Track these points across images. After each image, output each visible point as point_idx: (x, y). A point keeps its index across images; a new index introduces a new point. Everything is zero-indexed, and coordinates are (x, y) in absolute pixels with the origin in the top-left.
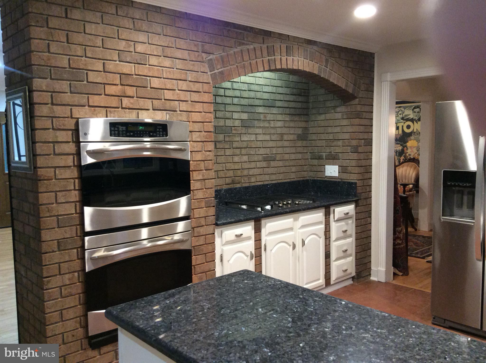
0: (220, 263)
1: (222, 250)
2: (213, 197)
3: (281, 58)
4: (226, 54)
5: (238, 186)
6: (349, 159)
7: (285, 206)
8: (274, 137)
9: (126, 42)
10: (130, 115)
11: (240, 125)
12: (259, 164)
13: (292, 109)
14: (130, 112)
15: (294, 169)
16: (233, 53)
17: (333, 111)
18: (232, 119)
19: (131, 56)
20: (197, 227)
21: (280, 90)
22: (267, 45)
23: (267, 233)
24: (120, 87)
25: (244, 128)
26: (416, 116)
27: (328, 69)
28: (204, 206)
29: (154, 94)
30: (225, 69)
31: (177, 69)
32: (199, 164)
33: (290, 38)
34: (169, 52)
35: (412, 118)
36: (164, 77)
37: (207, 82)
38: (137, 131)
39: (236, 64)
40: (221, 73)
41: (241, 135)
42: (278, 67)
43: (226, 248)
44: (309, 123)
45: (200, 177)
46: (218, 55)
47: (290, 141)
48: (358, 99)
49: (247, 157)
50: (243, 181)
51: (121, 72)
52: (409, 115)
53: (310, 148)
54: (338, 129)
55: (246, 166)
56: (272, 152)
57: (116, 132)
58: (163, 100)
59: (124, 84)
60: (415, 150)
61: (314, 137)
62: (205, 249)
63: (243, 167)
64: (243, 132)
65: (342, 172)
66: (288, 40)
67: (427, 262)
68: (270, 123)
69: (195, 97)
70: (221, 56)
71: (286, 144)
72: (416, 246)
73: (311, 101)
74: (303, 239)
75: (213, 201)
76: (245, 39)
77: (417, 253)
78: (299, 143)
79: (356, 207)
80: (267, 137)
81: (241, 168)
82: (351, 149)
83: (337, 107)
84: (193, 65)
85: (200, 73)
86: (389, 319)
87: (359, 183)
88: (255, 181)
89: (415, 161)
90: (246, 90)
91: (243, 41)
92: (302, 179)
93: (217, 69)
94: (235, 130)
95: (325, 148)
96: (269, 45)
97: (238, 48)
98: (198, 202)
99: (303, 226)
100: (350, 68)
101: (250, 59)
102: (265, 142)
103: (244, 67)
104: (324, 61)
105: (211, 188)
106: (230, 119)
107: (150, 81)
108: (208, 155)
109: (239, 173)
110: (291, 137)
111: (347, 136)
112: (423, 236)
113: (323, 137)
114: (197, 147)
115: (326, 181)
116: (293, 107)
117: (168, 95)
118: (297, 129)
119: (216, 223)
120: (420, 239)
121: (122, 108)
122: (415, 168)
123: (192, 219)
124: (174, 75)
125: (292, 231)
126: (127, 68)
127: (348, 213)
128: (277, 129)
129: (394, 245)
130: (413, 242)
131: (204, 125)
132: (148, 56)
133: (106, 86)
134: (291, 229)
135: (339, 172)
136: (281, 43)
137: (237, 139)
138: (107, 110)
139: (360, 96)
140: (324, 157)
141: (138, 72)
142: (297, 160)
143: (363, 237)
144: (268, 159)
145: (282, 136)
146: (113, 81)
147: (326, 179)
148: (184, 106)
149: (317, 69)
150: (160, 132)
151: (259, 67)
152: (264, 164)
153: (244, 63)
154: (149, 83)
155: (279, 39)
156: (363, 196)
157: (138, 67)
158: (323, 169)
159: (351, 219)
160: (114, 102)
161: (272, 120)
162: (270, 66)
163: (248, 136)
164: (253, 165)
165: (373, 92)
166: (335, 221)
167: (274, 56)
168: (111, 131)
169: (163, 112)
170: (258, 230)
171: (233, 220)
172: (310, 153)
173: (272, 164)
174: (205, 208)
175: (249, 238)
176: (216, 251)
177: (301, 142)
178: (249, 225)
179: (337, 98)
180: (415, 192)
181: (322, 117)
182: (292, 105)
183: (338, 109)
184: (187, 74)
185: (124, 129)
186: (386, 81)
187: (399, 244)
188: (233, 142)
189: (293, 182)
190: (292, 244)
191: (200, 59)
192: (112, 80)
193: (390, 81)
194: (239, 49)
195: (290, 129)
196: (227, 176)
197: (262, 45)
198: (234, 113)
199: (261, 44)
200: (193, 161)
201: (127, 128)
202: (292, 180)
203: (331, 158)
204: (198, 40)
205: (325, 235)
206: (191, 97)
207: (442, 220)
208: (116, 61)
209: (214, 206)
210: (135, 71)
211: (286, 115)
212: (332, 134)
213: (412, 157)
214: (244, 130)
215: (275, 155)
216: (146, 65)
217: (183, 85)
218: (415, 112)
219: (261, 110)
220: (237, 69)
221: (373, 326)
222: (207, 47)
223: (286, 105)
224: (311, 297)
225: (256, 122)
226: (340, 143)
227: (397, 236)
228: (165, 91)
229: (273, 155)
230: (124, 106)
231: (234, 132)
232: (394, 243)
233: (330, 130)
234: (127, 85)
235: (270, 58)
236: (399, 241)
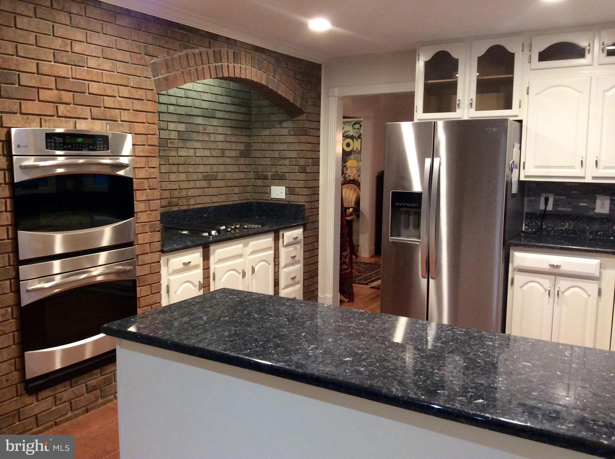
0: (167, 295)
1: (169, 280)
2: (158, 221)
3: (228, 65)
4: (170, 57)
5: (176, 209)
6: (297, 180)
7: (232, 232)
8: (215, 153)
9: (62, 40)
10: (67, 124)
11: (177, 138)
12: (199, 184)
13: (233, 122)
14: (66, 121)
15: (236, 190)
16: (178, 56)
17: (278, 126)
18: (168, 130)
19: (68, 57)
20: (141, 255)
21: (220, 99)
22: (213, 49)
23: (216, 260)
24: (55, 92)
25: (181, 142)
26: (356, 133)
27: (276, 80)
28: (148, 231)
29: (91, 100)
30: (169, 74)
31: (117, 72)
32: (143, 183)
33: (237, 43)
34: (109, 53)
35: (351, 135)
36: (104, 81)
37: (151, 88)
38: (76, 144)
39: (182, 70)
40: (166, 79)
41: (178, 149)
42: (226, 75)
43: (172, 278)
44: (252, 137)
45: (144, 198)
46: (161, 59)
47: (232, 158)
48: (305, 115)
49: (185, 175)
50: (180, 204)
51: (56, 75)
52: (349, 131)
53: (253, 167)
54: (284, 147)
55: (184, 185)
56: (213, 170)
57: (53, 145)
58: (103, 108)
59: (60, 88)
60: (355, 171)
61: (258, 154)
62: (150, 279)
63: (182, 187)
64: (180, 145)
65: (289, 194)
66: (235, 44)
67: (371, 287)
68: (210, 137)
69: (138, 105)
70: (166, 60)
71: (228, 161)
72: (359, 273)
73: (254, 113)
74: (252, 267)
75: (158, 226)
76: (191, 42)
77: (360, 280)
78: (242, 161)
79: (304, 231)
80: (207, 153)
81: (178, 188)
82: (299, 168)
83: (284, 121)
84: (136, 69)
85: (142, 78)
86: (366, 314)
87: (307, 206)
88: (195, 203)
89: (355, 183)
90: (183, 97)
91: (189, 45)
92: (245, 201)
93: (161, 75)
94: (171, 143)
95: (270, 167)
96: (216, 49)
97: (183, 51)
98: (142, 226)
99: (253, 253)
100: (298, 79)
101: (196, 65)
102: (205, 158)
103: (190, 73)
104: (272, 70)
105: (156, 210)
106: (166, 130)
107: (88, 85)
108: (153, 173)
109: (176, 194)
110: (233, 154)
111: (294, 155)
112: (364, 263)
113: (268, 154)
114: (140, 162)
115: (272, 203)
116: (235, 118)
117: (109, 102)
118: (239, 145)
119: (162, 249)
120: (362, 265)
121: (58, 116)
122: (355, 190)
123: (135, 245)
124: (114, 80)
125: (242, 258)
126: (63, 70)
127: (297, 238)
128: (218, 143)
129: (341, 270)
130: (355, 269)
131: (147, 138)
132: (86, 56)
133: (40, 90)
134: (241, 256)
135: (286, 194)
136: (228, 48)
137: (174, 154)
138: (41, 119)
139: (308, 111)
140: (270, 177)
141: (76, 75)
142: (240, 180)
143: (311, 263)
144: (209, 178)
145: (223, 152)
146: (48, 85)
147: (272, 201)
148: (125, 116)
149: (265, 79)
150: (100, 144)
151: (205, 74)
152: (204, 184)
153: (190, 68)
154: (87, 88)
155: (226, 43)
156: (311, 219)
157: (76, 69)
158: (269, 190)
159: (299, 244)
160: (49, 109)
161: (212, 133)
162: (217, 73)
163: (186, 150)
164: (192, 184)
165: (320, 107)
166: (284, 246)
167: (221, 62)
168: (47, 142)
169: (103, 121)
170: (206, 257)
171: (180, 246)
172: (253, 172)
173: (214, 183)
174: (149, 233)
175: (196, 267)
176: (161, 282)
177: (243, 159)
178: (197, 252)
179: (283, 112)
180: (355, 216)
181: (267, 132)
182: (233, 116)
183: (285, 125)
184: (128, 78)
185: (61, 141)
186: (333, 96)
187: (345, 269)
188: (170, 157)
189: (235, 204)
190: (242, 272)
191: (142, 62)
192: (46, 83)
193: (338, 97)
194: (185, 52)
195: (232, 144)
196: (162, 197)
197: (208, 50)
198: (169, 123)
199: (206, 48)
200: (136, 179)
201: (64, 140)
202: (235, 202)
203: (278, 178)
204: (140, 41)
205: (275, 261)
206: (133, 106)
207: (390, 240)
208: (51, 62)
209: (159, 231)
210: (72, 73)
211: (227, 128)
212: (278, 152)
213: (352, 178)
214: (181, 144)
215: (216, 173)
216: (83, 67)
217: (125, 92)
218: (355, 129)
219: (199, 120)
220: (182, 75)
221: (355, 319)
222: (151, 49)
223: (227, 116)
224: (296, 303)
225: (194, 134)
226: (287, 162)
227: (343, 261)
228: (105, 97)
229: (214, 174)
230: (60, 114)
231: (170, 145)
232: (340, 268)
233: (275, 147)
234: (64, 90)
235: (217, 64)
236: (346, 267)
